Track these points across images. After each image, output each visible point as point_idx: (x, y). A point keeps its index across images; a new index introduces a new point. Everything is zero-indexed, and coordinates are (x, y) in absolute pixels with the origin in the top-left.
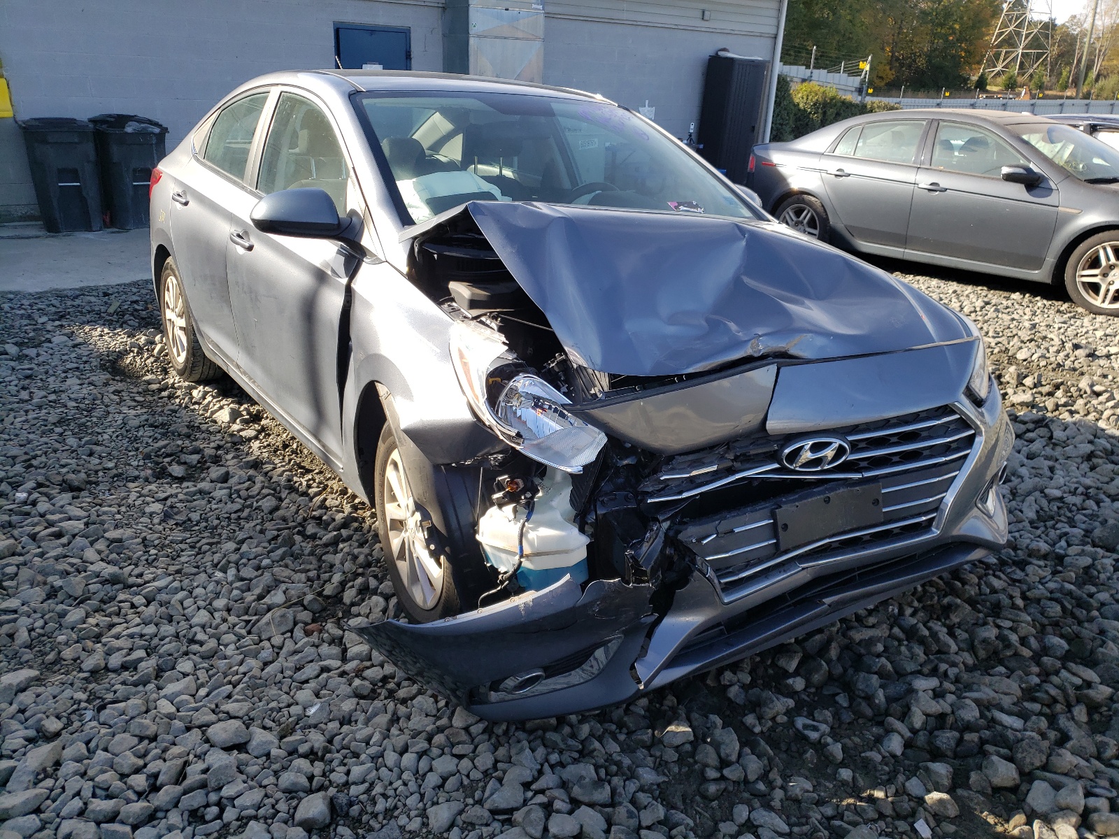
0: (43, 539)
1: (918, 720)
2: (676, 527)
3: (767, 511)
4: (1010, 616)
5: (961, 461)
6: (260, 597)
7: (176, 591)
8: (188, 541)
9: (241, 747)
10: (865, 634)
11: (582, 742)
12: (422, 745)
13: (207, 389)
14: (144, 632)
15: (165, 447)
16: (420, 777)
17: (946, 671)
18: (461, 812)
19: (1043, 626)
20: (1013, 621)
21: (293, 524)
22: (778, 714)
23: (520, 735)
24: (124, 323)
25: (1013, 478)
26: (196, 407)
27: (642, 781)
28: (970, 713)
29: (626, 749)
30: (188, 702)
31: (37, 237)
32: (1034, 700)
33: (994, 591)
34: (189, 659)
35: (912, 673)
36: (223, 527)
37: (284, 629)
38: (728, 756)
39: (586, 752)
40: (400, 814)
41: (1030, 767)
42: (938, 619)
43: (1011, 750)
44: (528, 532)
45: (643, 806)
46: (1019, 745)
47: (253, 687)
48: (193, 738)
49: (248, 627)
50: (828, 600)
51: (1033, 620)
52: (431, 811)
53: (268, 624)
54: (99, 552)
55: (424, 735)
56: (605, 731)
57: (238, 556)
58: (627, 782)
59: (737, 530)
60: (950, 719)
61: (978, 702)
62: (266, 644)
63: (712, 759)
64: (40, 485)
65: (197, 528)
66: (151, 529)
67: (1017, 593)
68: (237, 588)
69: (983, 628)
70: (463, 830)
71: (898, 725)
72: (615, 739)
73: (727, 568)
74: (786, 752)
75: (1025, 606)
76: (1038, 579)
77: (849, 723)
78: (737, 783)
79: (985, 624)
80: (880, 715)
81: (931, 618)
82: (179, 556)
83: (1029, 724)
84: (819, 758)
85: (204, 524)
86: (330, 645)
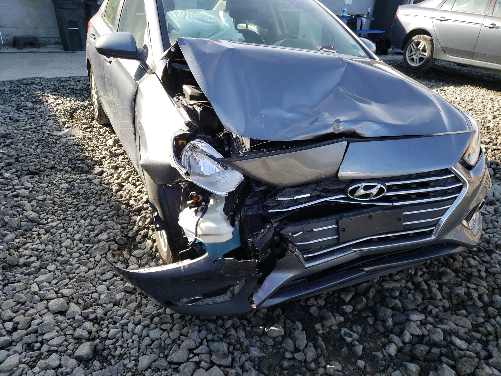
0: (9, 198)
1: (407, 337)
2: (281, 226)
3: (334, 221)
4: (475, 282)
5: (452, 200)
6: (97, 235)
7: (60, 228)
8: (74, 203)
9: (62, 313)
10: (391, 285)
11: (226, 330)
12: (147, 322)
13: (107, 129)
14: (39, 248)
15: (79, 156)
16: (141, 338)
17: (431, 310)
18: (155, 361)
19: (494, 289)
20: (477, 285)
21: (125, 199)
22: (333, 325)
23: (197, 322)
24: (82, 94)
25: (497, 203)
26: (101, 137)
27: (251, 355)
28: (438, 337)
29: (249, 336)
30: (46, 287)
31: (59, 52)
32: (478, 332)
33: (470, 266)
34: (54, 264)
35: (411, 310)
36: (92, 197)
37: (102, 252)
38: (299, 346)
39: (227, 335)
40: (126, 358)
41: (464, 373)
42: (435, 279)
43: (455, 362)
44: (201, 223)
45: (246, 369)
46: (460, 360)
47: (79, 281)
48: (41, 305)
49: (87, 250)
50: (366, 269)
51: (488, 285)
52: (140, 358)
53: (96, 249)
54: (32, 206)
55: (150, 316)
56: (241, 323)
57: (93, 213)
58: (242, 355)
59: (315, 230)
60: (426, 339)
61: (444, 331)
62: (92, 259)
63: (290, 346)
64: (17, 171)
65: (81, 197)
66: (59, 196)
67: (483, 269)
68: (88, 230)
69: (458, 288)
70: (153, 371)
71: (396, 338)
72: (244, 330)
73: (309, 249)
74: (333, 346)
75: (486, 276)
76: (497, 261)
77: (371, 334)
78: (300, 362)
79: (460, 285)
80: (389, 332)
81: (431, 278)
82: (67, 211)
83: (470, 346)
84: (349, 352)
85: (85, 195)
86: (122, 263)
